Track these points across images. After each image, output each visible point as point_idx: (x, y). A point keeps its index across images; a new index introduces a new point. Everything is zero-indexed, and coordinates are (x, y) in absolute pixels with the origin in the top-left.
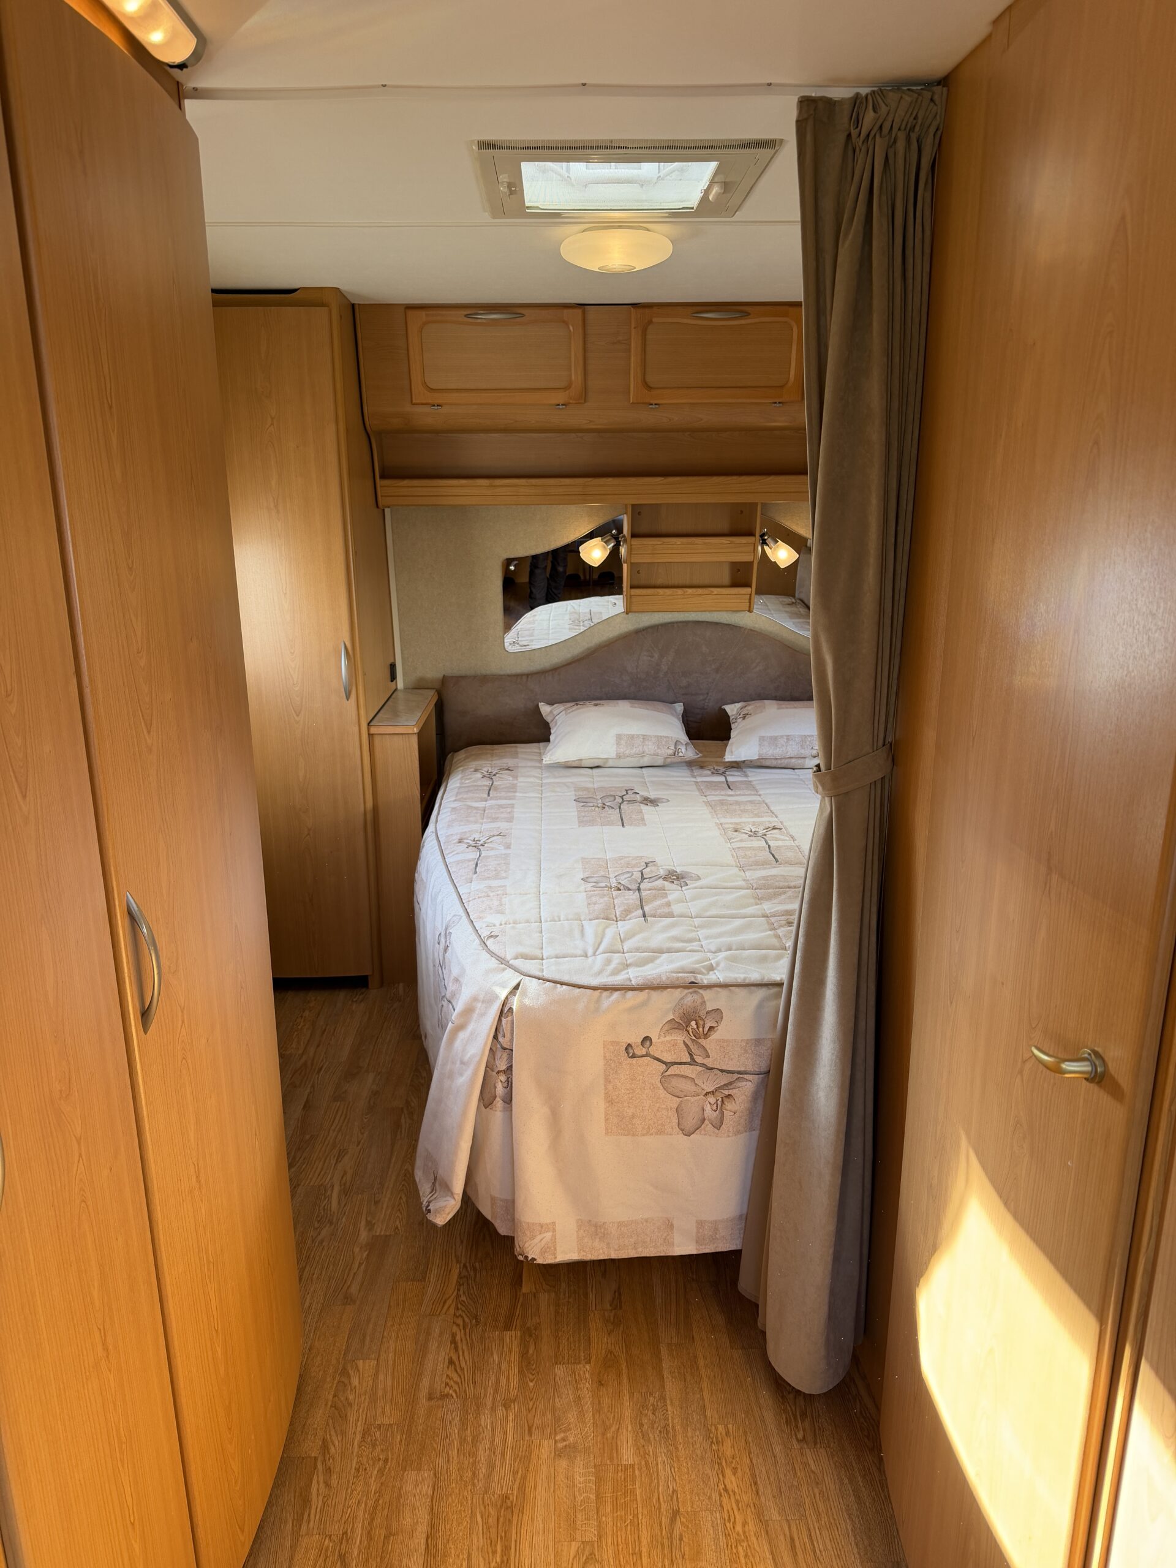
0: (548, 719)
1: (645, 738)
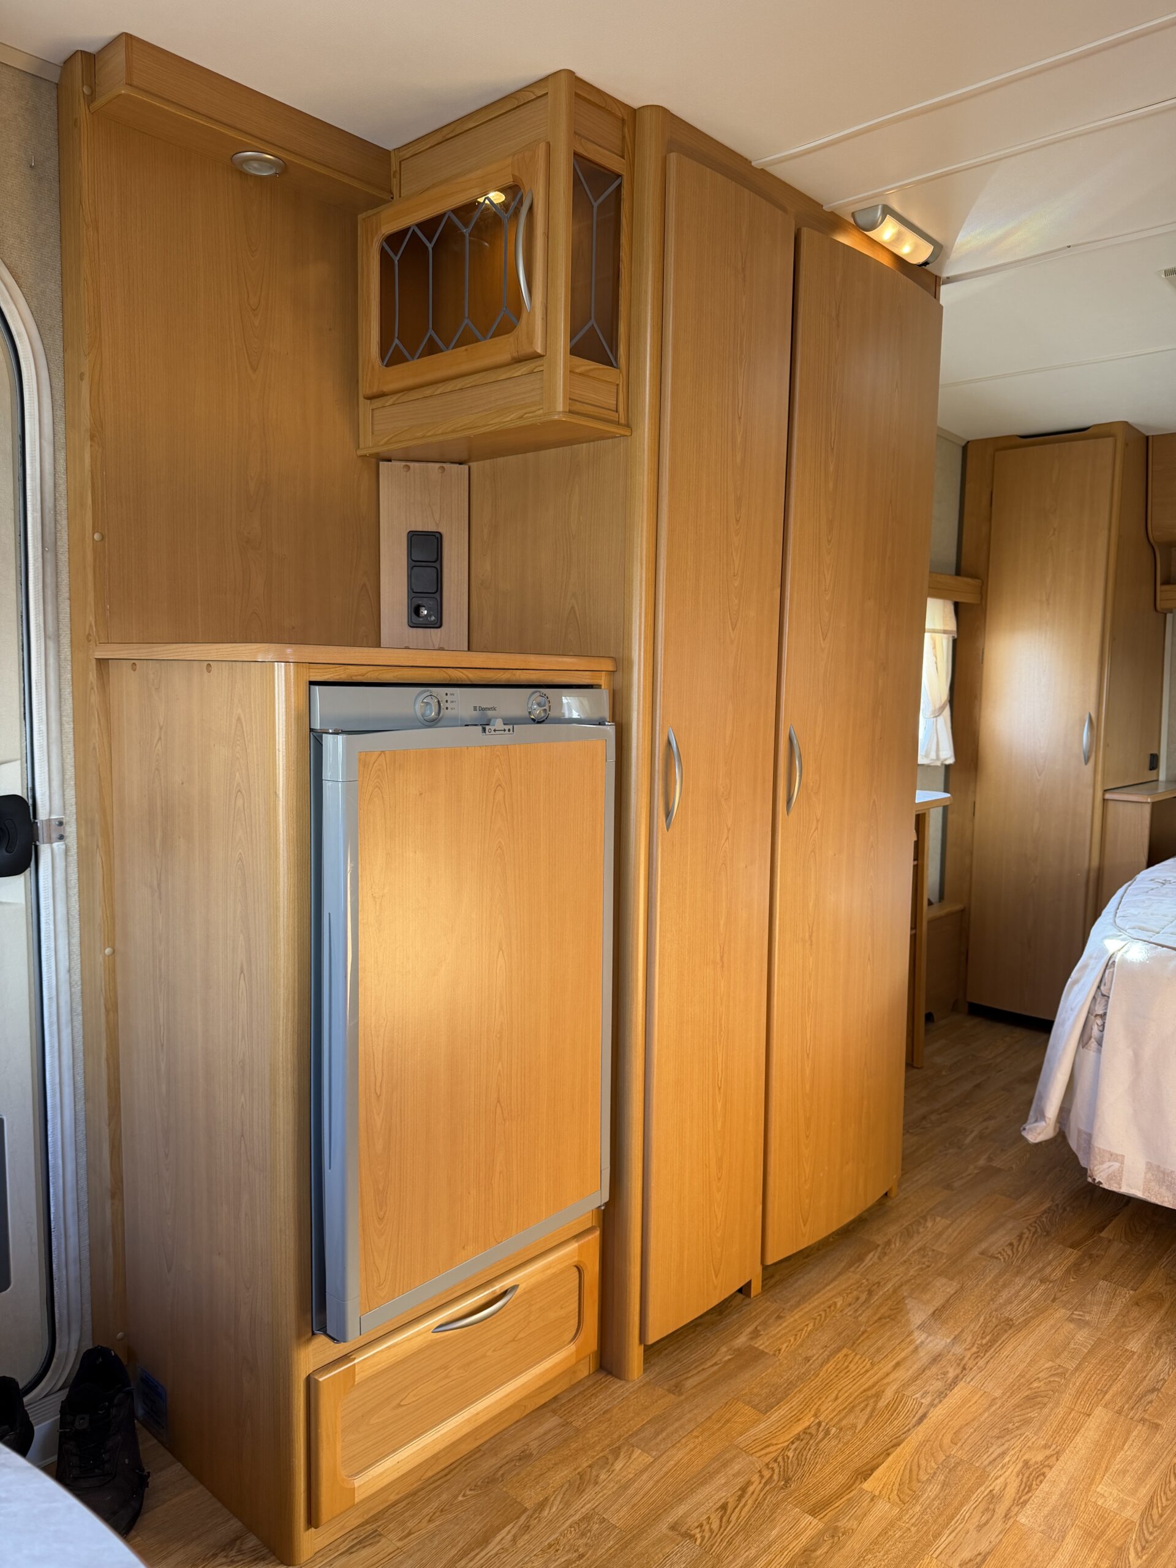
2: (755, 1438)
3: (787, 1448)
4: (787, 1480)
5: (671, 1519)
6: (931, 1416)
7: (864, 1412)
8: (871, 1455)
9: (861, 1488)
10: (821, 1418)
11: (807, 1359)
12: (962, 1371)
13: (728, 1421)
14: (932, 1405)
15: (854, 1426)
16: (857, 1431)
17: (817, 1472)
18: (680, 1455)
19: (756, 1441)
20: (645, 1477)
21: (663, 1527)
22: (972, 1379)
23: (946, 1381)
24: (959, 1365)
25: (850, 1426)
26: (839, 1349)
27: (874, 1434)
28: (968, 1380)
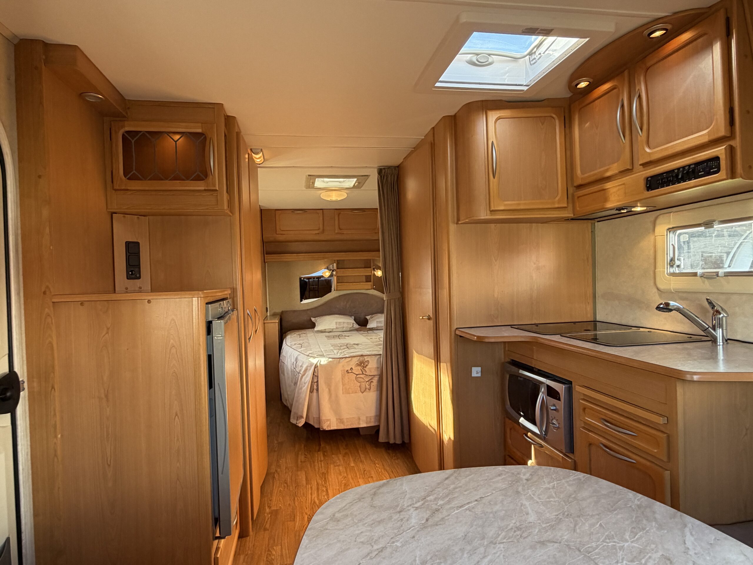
0: (314, 321)
1: (344, 323)
11: (289, 505)
18: (286, 541)
20: (284, 550)
26: (295, 499)
28: (329, 489)
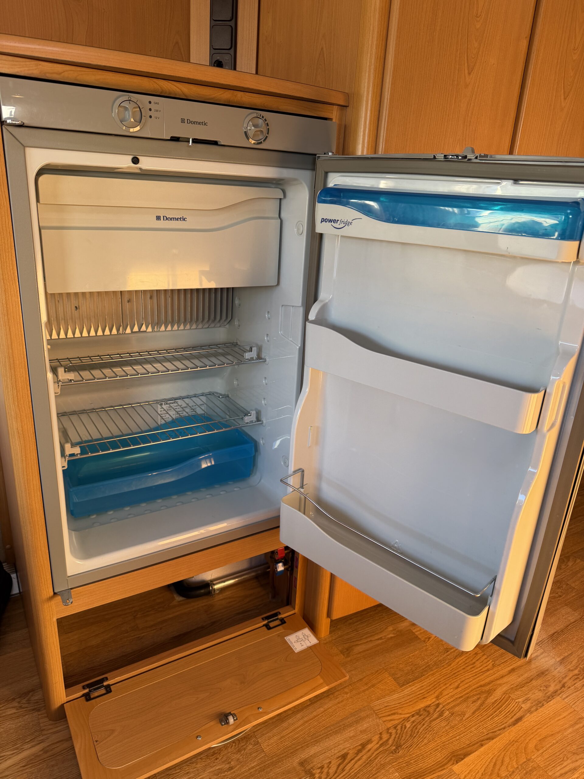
2: (386, 705)
3: (407, 719)
4: (399, 747)
5: (304, 755)
6: (525, 720)
7: (475, 703)
8: (468, 742)
9: (451, 769)
10: (441, 701)
12: (561, 688)
13: (373, 686)
14: (529, 711)
15: (463, 714)
16: (464, 719)
17: (423, 746)
19: (387, 708)
21: (295, 761)
22: (567, 697)
23: (546, 694)
24: (560, 682)
25: (460, 713)
27: (476, 725)
28: (564, 697)
